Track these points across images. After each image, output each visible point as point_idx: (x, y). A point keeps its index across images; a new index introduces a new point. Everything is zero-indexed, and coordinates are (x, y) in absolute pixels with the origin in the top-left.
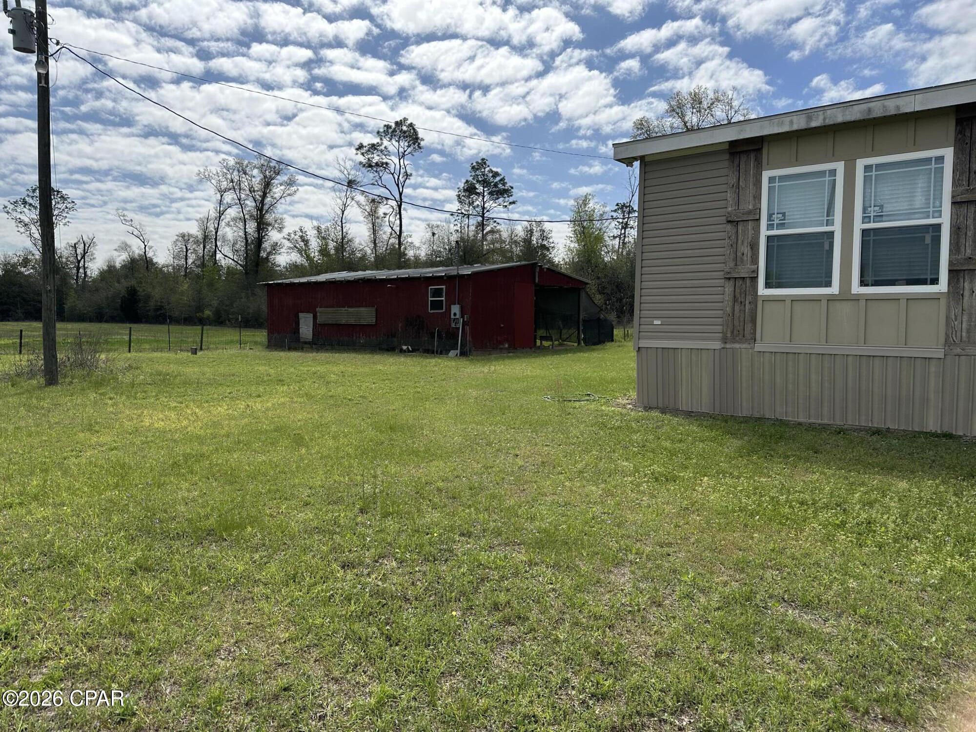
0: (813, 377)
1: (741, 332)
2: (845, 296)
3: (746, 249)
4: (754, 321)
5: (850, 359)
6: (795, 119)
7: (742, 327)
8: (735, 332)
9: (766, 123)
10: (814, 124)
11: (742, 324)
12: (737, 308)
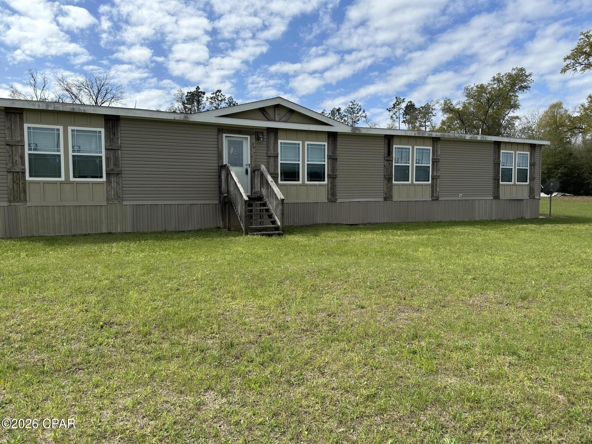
0: (56, 216)
1: (19, 197)
2: (67, 182)
3: (18, 159)
4: (25, 192)
5: (72, 207)
6: (41, 104)
7: (19, 195)
8: (15, 197)
9: (26, 103)
10: (50, 109)
11: (19, 194)
12: (15, 186)
